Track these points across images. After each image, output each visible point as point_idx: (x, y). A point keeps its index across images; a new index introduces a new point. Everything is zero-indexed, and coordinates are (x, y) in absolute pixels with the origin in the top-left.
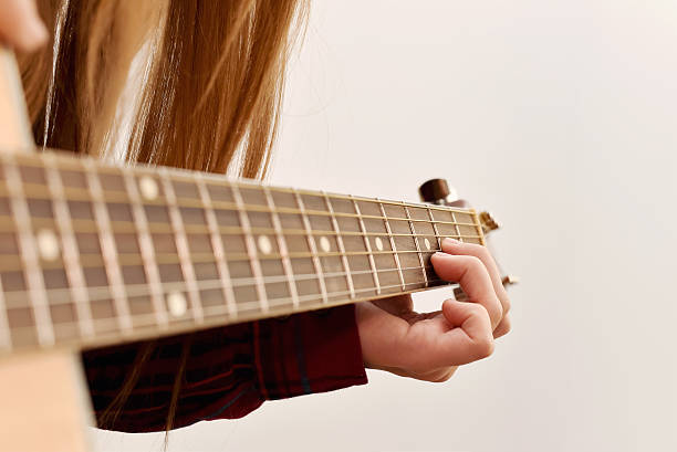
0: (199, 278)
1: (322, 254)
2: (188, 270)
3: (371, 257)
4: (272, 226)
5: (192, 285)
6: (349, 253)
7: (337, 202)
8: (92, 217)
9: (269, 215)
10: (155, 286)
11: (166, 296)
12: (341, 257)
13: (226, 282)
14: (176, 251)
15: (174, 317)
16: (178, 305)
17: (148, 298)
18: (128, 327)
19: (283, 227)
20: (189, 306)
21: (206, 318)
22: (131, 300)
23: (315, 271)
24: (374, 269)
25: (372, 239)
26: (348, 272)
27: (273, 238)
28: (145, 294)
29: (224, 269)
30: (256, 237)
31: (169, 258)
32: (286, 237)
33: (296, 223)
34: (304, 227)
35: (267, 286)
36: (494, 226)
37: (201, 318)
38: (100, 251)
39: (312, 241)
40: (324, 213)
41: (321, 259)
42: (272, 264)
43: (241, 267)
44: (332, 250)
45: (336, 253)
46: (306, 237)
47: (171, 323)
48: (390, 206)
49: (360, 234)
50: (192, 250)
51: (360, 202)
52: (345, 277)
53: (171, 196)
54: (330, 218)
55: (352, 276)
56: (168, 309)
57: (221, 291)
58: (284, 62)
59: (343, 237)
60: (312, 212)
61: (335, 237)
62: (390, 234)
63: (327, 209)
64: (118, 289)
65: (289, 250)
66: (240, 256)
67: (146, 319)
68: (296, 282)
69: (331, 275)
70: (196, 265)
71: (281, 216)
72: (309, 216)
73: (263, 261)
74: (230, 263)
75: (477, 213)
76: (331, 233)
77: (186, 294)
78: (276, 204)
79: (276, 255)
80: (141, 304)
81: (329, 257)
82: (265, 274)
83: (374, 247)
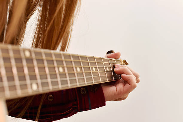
0: (41, 79)
1: (77, 72)
2: (38, 77)
3: (92, 73)
4: (63, 64)
5: (39, 81)
6: (86, 72)
7: (82, 57)
8: (10, 62)
9: (62, 61)
10: (28, 81)
11: (31, 84)
12: (83, 73)
13: (49, 80)
14: (35, 72)
15: (33, 90)
16: (35, 87)
17: (26, 85)
18: (20, 93)
19: (66, 65)
20: (38, 87)
21: (43, 90)
22: (21, 86)
23: (75, 77)
24: (92, 76)
25: (92, 68)
26: (85, 77)
27: (63, 68)
28: (25, 84)
29: (49, 77)
30: (58, 68)
31: (32, 74)
32: (67, 68)
33: (70, 63)
34: (72, 65)
35: (61, 81)
36: (127, 64)
37: (41, 90)
38: (12, 72)
39: (74, 68)
40: (78, 61)
41: (77, 73)
42: (63, 75)
43: (54, 76)
44: (80, 71)
45: (81, 72)
46: (73, 67)
47: (33, 92)
48: (97, 59)
49: (88, 66)
50: (39, 71)
51: (89, 58)
52: (84, 78)
53: (34, 56)
54: (80, 62)
55: (86, 78)
56: (32, 88)
57: (47, 83)
58: (73, 22)
59: (84, 67)
60: (75, 60)
61: (81, 67)
62: (97, 66)
63: (79, 60)
64: (17, 82)
65: (68, 71)
66: (54, 73)
67: (25, 91)
68: (70, 80)
69: (80, 78)
70: (40, 75)
71: (66, 61)
72: (74, 62)
73: (61, 74)
74: (51, 75)
75: (122, 60)
76: (80, 66)
77: (37, 84)
78: (65, 58)
79: (64, 73)
80: (24, 87)
81: (80, 73)
82: (60, 78)
83: (93, 70)
